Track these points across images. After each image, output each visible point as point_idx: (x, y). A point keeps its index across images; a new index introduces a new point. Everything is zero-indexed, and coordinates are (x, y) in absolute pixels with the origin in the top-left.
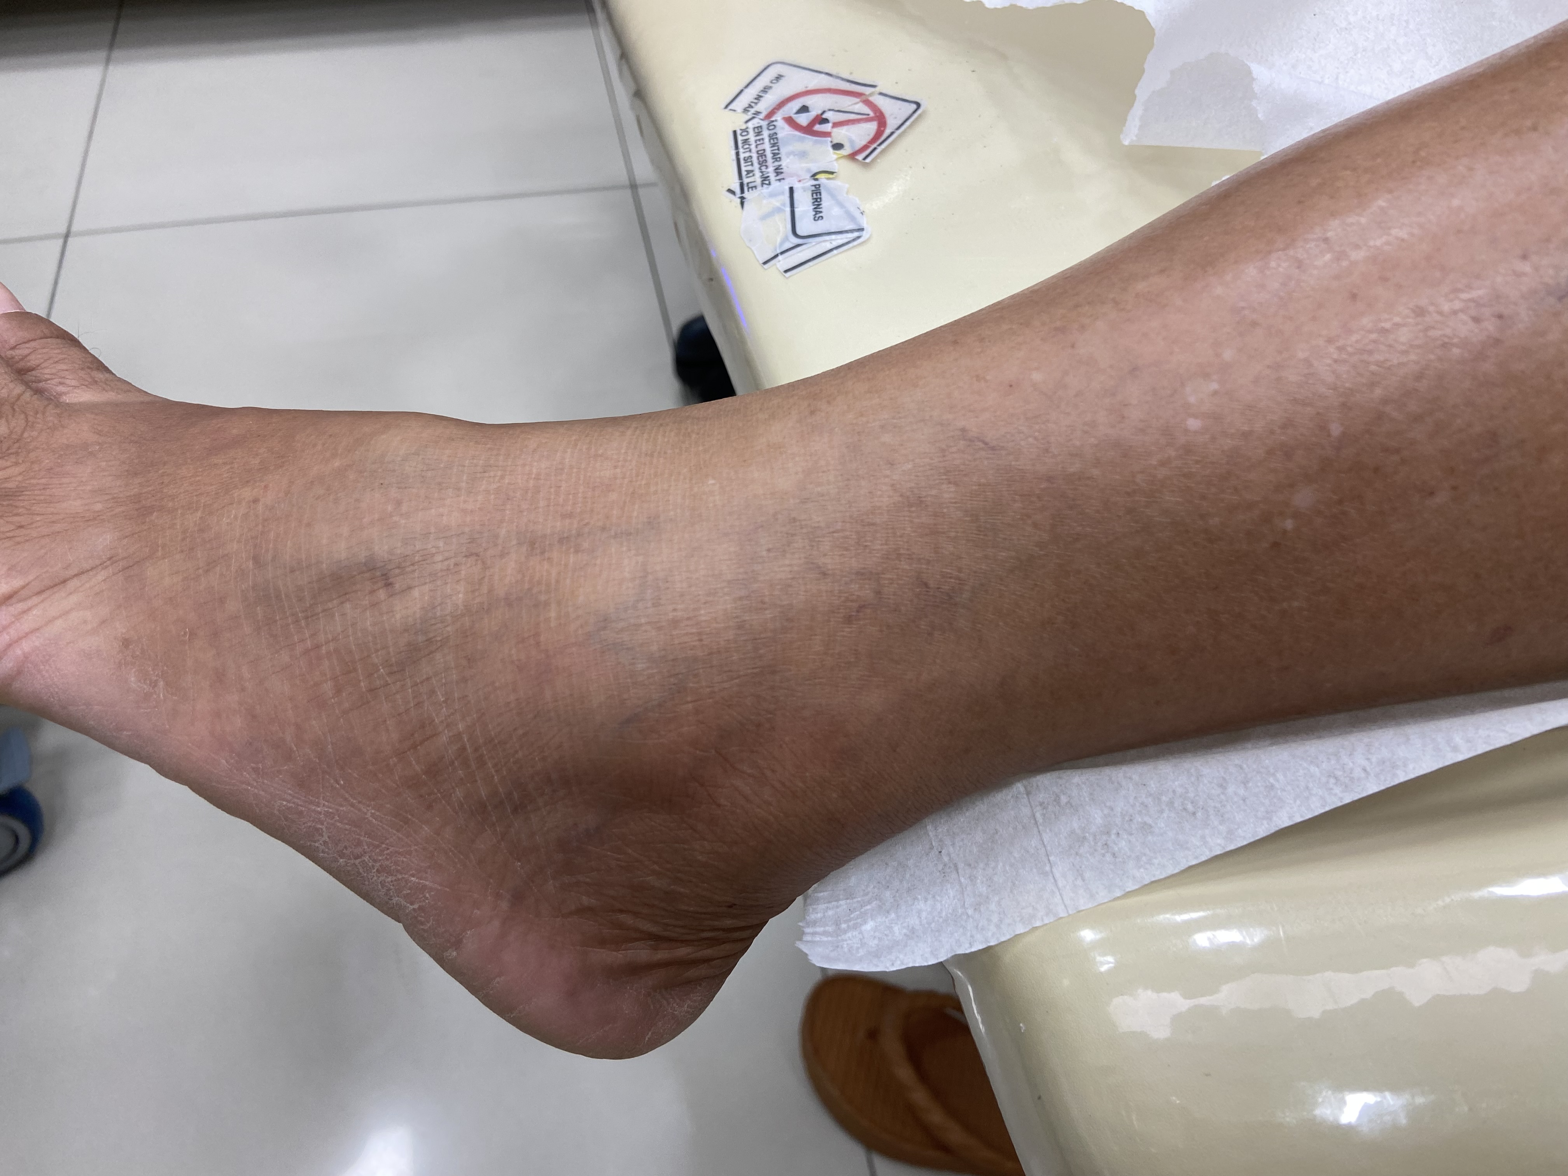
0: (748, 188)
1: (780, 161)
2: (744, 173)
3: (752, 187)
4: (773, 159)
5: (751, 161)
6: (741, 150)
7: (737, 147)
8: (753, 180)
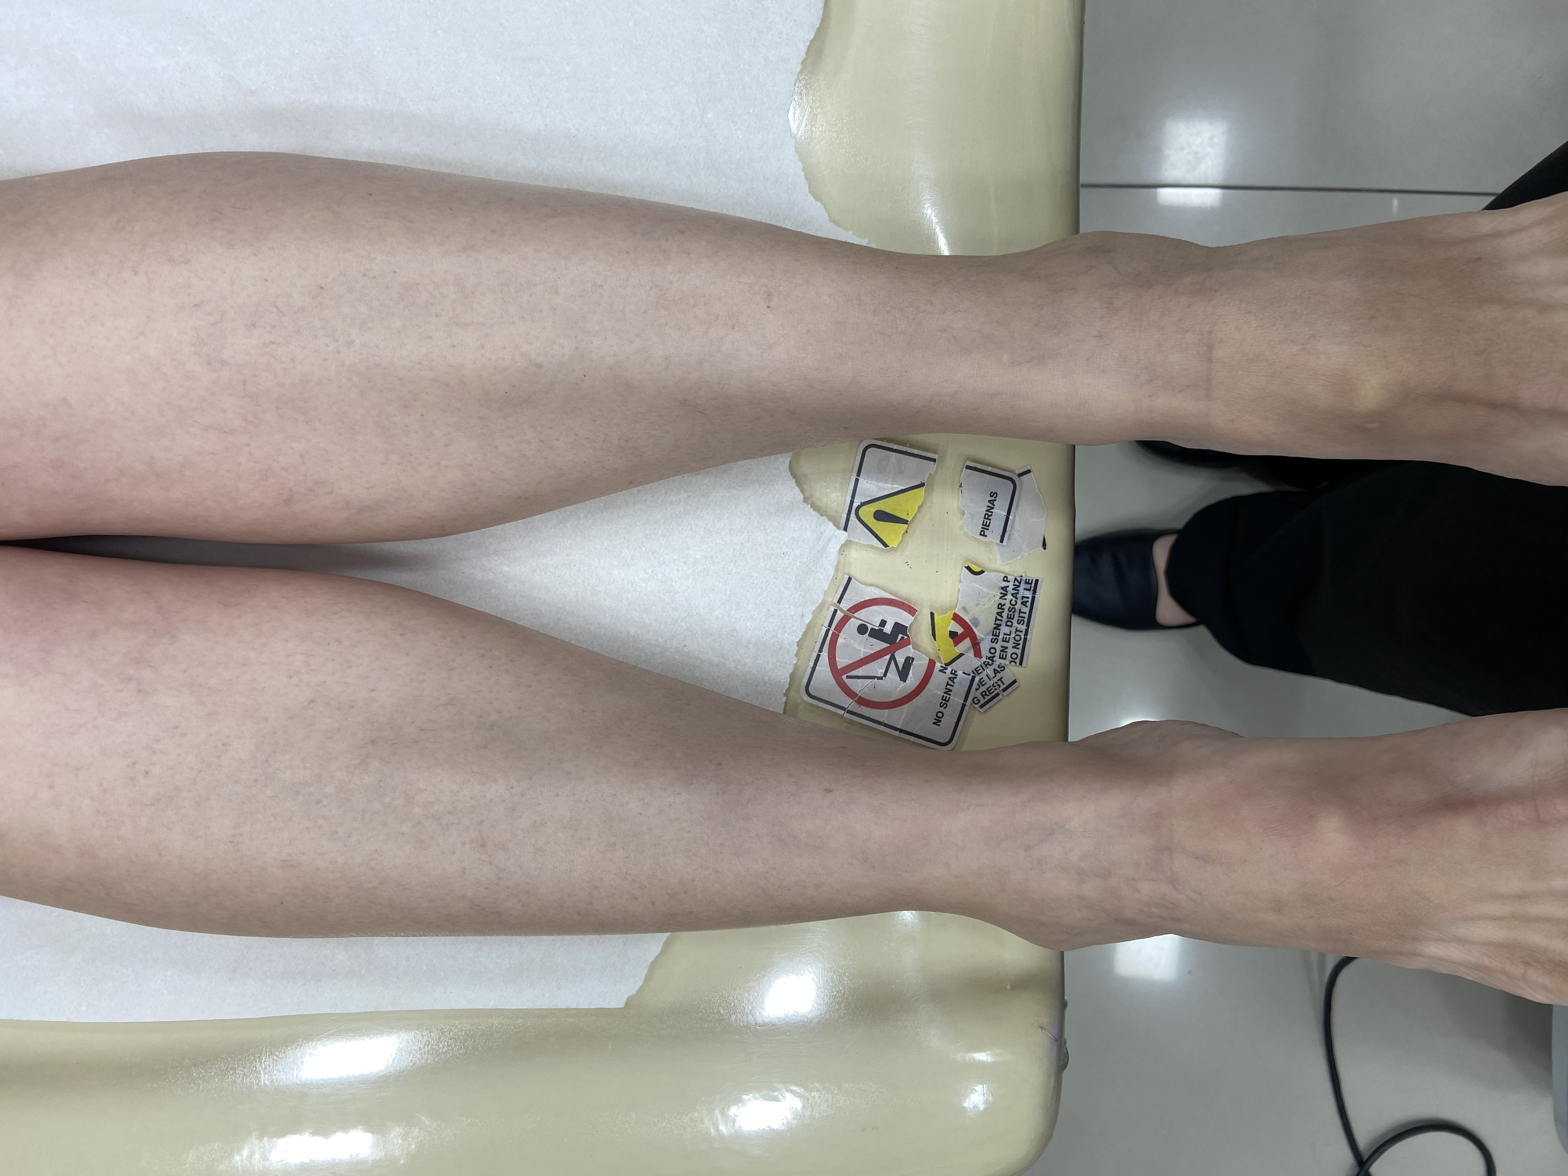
0: (1031, 584)
1: (1000, 604)
2: (1029, 604)
3: (1028, 583)
4: (1004, 609)
5: (1019, 617)
6: (1023, 637)
7: (1025, 639)
8: (1025, 591)
